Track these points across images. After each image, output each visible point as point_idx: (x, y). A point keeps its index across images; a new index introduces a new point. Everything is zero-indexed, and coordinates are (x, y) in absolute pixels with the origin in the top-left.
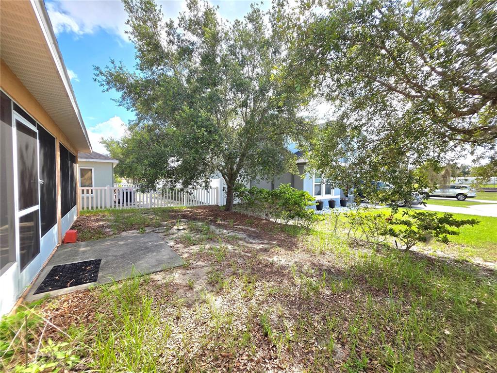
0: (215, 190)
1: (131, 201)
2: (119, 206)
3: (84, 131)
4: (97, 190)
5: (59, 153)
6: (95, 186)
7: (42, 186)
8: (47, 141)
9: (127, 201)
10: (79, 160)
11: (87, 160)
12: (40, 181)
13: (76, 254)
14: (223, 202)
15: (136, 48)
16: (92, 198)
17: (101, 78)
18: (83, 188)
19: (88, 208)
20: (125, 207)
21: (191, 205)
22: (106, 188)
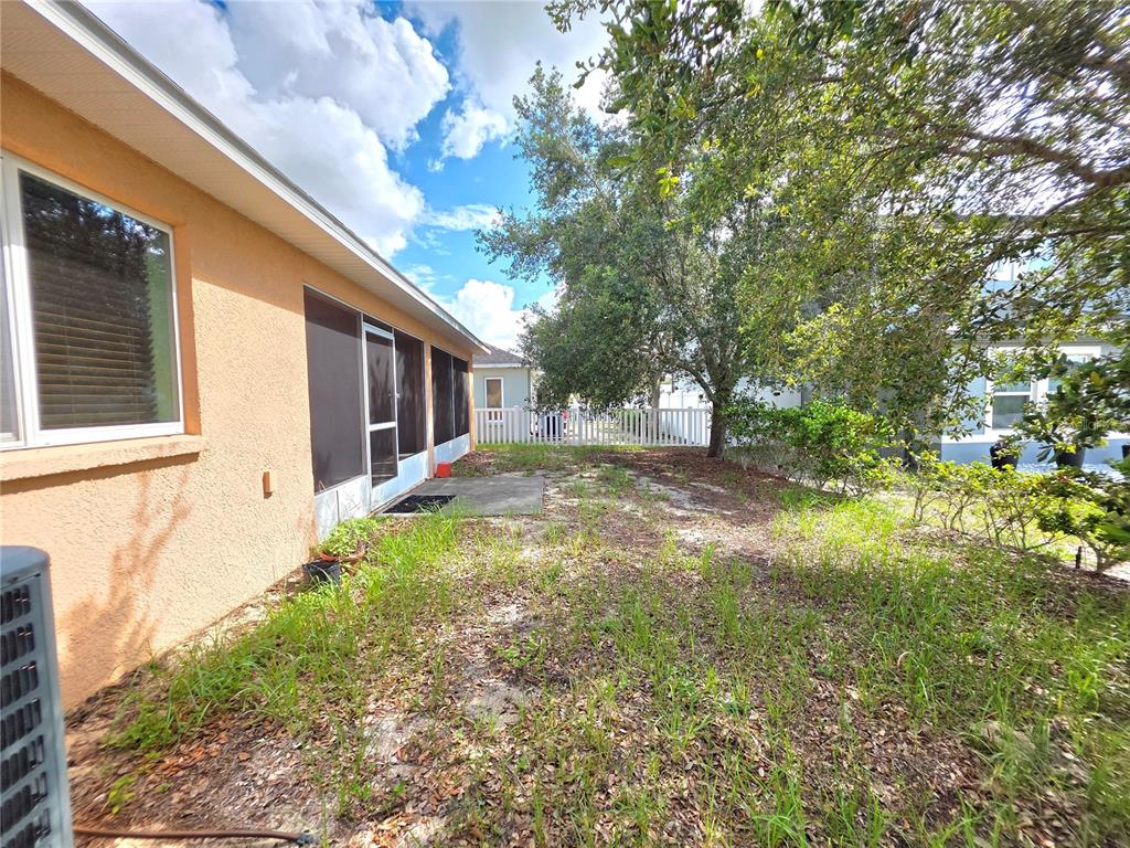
0: (686, 413)
1: (554, 433)
2: (537, 440)
3: (457, 328)
4: (507, 412)
5: (430, 360)
6: (506, 407)
7: (401, 402)
8: (409, 347)
9: (548, 433)
10: (474, 366)
11: (490, 366)
12: (397, 395)
13: (439, 487)
14: (704, 439)
15: (531, 174)
16: (502, 426)
17: (484, 245)
18: (490, 410)
19: (502, 441)
20: (552, 442)
21: (654, 444)
22: (513, 409)
